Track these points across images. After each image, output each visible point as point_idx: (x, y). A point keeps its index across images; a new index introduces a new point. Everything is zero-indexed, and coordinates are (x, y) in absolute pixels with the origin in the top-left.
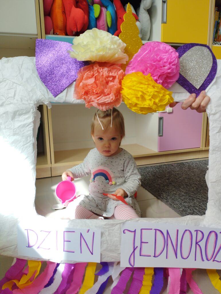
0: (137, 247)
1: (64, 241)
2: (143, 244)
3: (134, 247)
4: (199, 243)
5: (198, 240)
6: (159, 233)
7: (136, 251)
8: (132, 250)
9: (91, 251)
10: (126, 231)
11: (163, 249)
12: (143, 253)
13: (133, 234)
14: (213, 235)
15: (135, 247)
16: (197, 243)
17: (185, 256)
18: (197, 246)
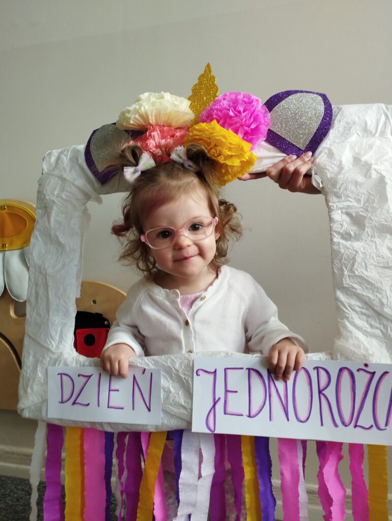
0: (219, 398)
1: (110, 391)
2: (230, 395)
4: (324, 392)
6: (254, 375)
7: (217, 406)
9: (148, 406)
11: (263, 404)
12: (229, 410)
15: (216, 399)
16: (320, 392)
17: (303, 416)
18: (322, 397)
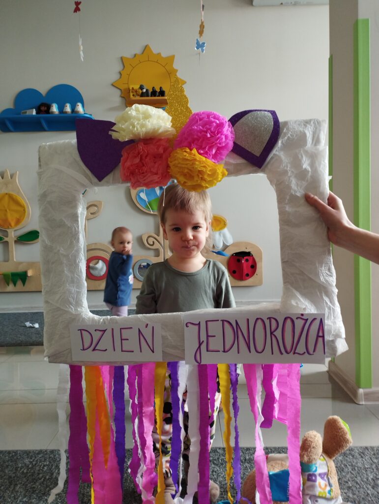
0: (203, 341)
1: (121, 340)
2: (210, 339)
4: (274, 333)
5: (273, 330)
6: (226, 325)
9: (152, 349)
10: (189, 325)
11: (233, 343)
12: (211, 348)
13: (197, 327)
14: (289, 322)
15: (201, 342)
16: (272, 333)
17: (260, 349)
18: (273, 336)
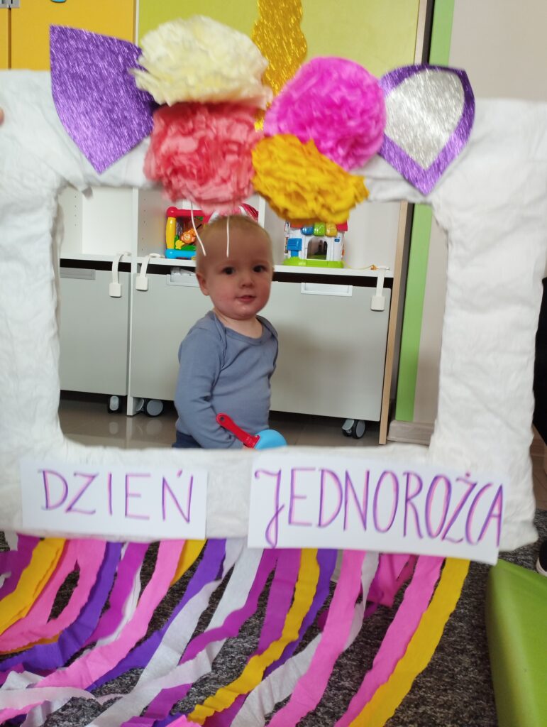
0: (283, 507)
1: (127, 495)
2: (297, 502)
3: (277, 507)
4: (412, 500)
6: (328, 478)
7: (280, 516)
8: (273, 513)
9: (186, 515)
10: (261, 475)
11: (337, 511)
12: (296, 518)
13: (275, 479)
14: (441, 485)
15: (280, 507)
16: (407, 500)
17: (383, 524)
18: (409, 506)
